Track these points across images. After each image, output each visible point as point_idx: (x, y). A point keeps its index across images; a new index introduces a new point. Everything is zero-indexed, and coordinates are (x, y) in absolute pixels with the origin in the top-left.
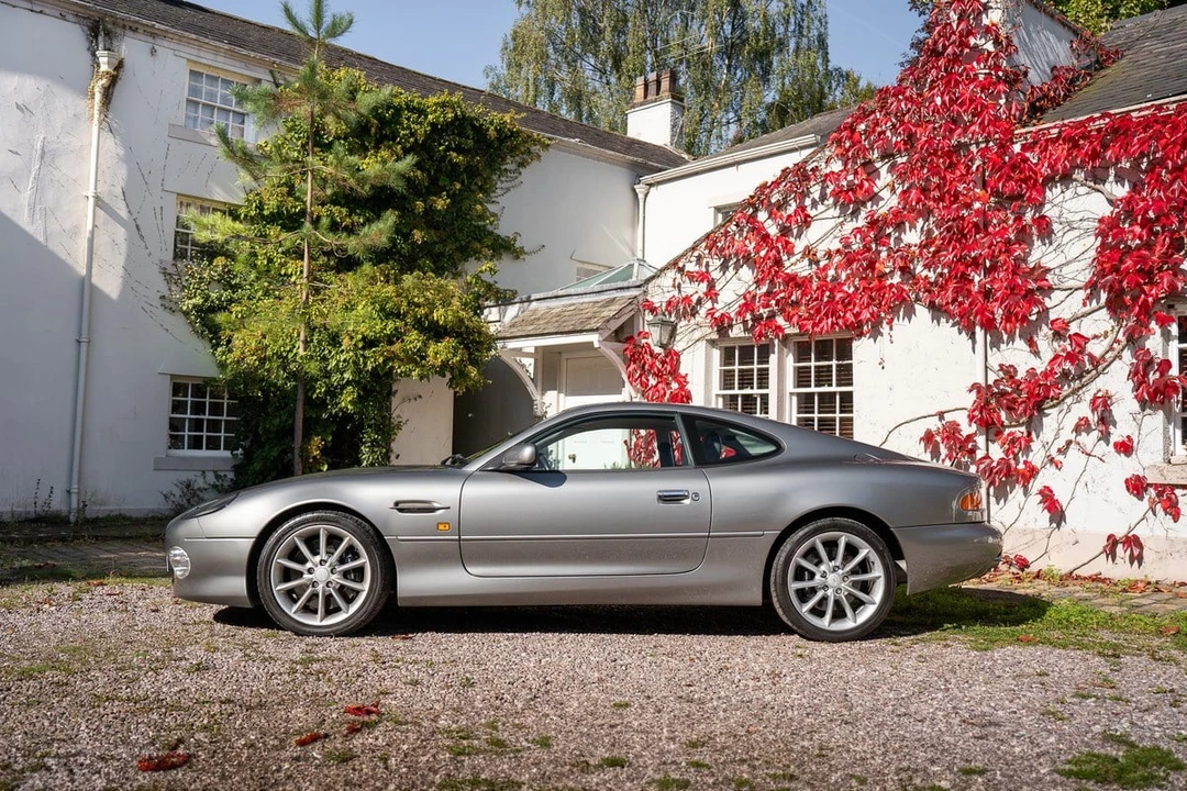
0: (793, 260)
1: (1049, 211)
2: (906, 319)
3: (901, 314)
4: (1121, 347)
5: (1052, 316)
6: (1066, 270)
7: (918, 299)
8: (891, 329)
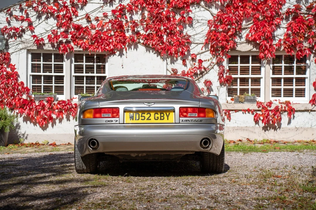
0: (78, 18)
1: (191, 15)
2: (135, 49)
3: (133, 47)
4: (214, 64)
5: (191, 53)
6: (196, 37)
7: (139, 42)
8: (126, 52)
